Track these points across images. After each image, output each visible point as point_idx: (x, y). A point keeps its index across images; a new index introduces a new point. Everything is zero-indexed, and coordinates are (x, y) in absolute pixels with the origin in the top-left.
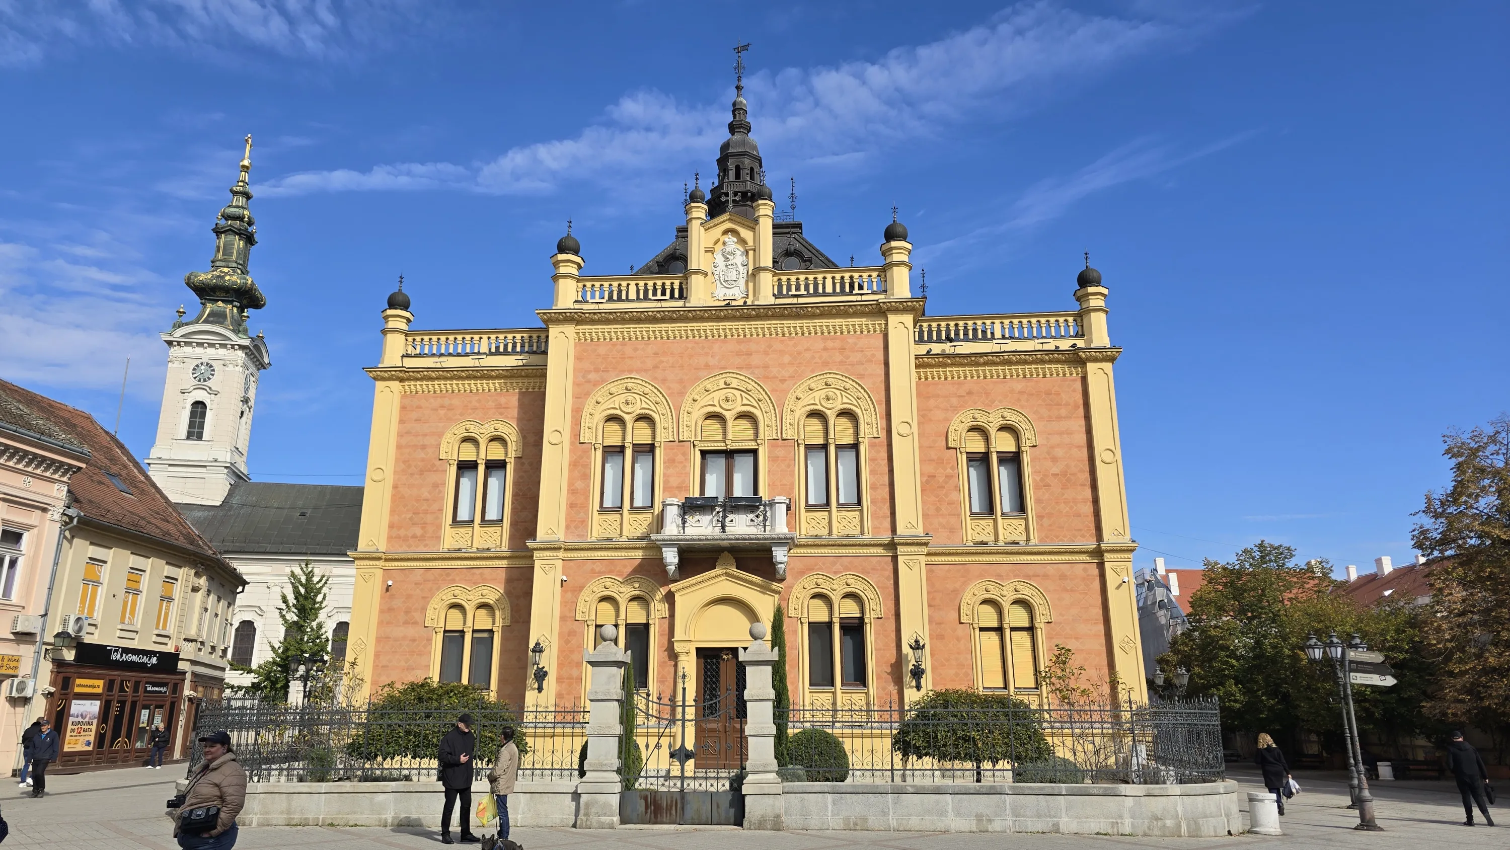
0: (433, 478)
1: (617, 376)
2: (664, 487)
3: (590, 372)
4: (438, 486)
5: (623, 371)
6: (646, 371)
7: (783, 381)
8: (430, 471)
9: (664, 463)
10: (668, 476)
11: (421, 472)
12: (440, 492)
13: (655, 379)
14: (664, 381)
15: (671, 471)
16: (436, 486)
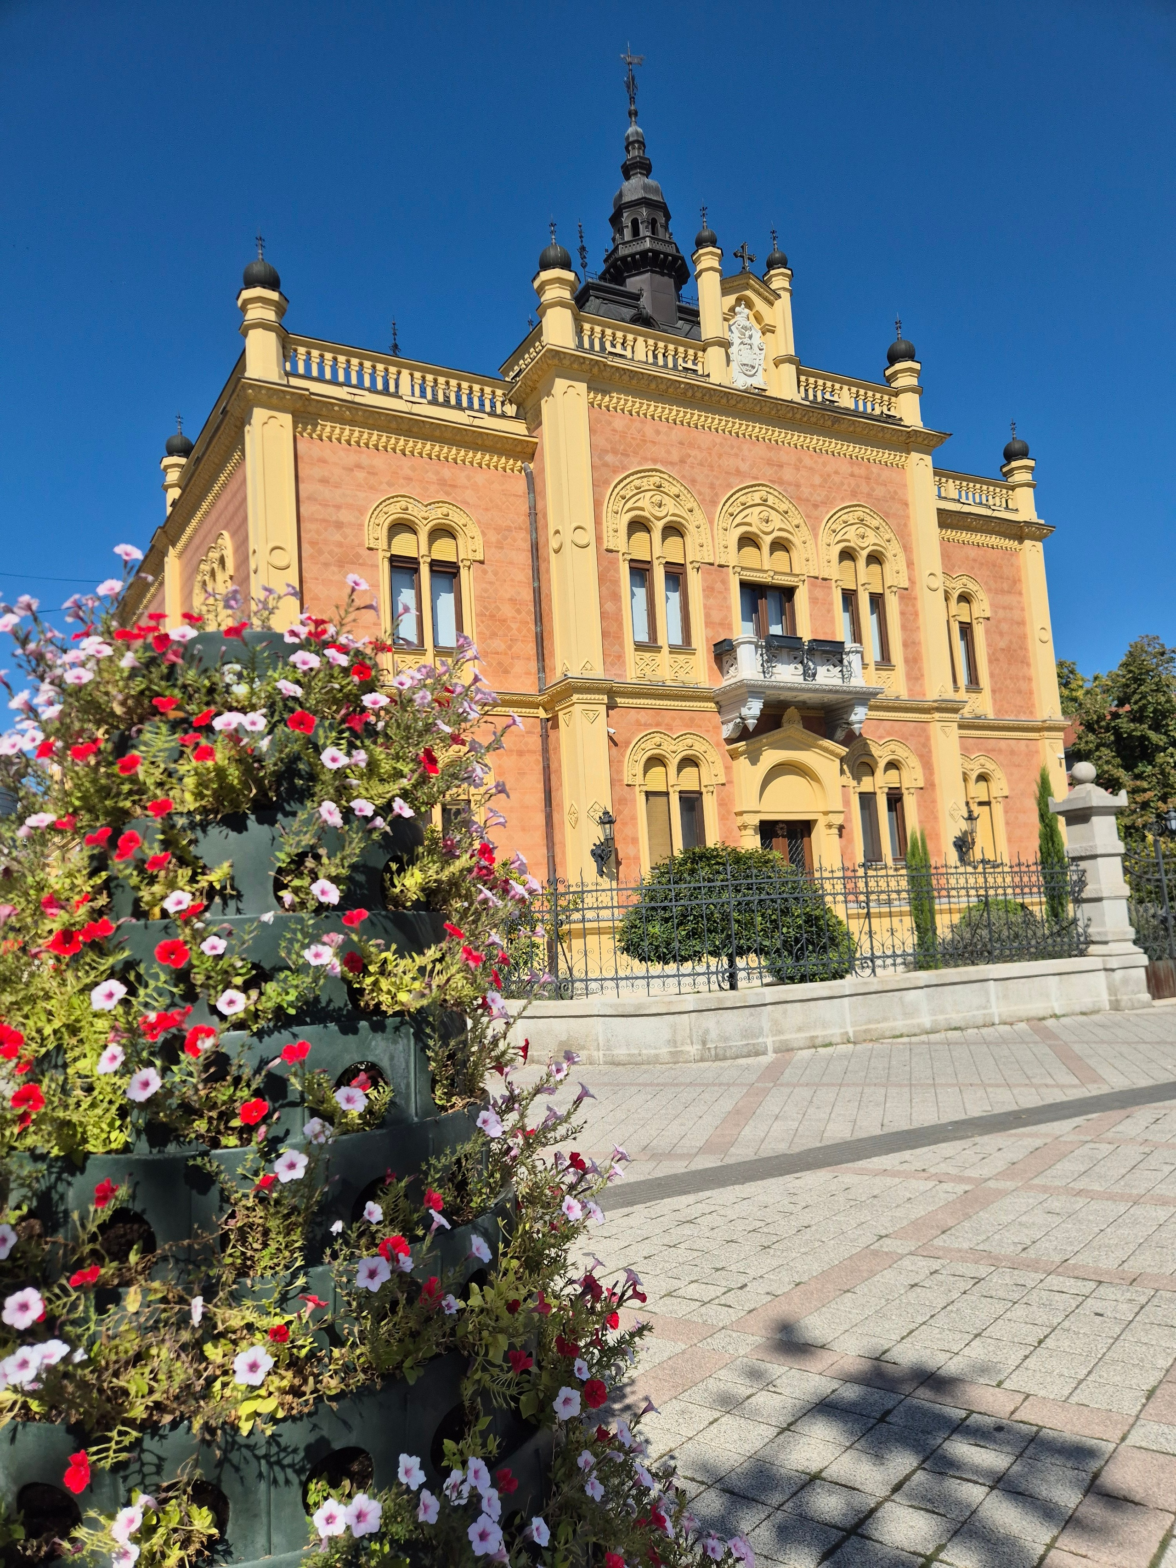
1: (640, 464)
2: (705, 622)
3: (607, 452)
5: (645, 459)
7: (816, 506)
8: (353, 563)
9: (703, 590)
10: (709, 608)
11: (340, 564)
13: (683, 477)
15: (712, 601)
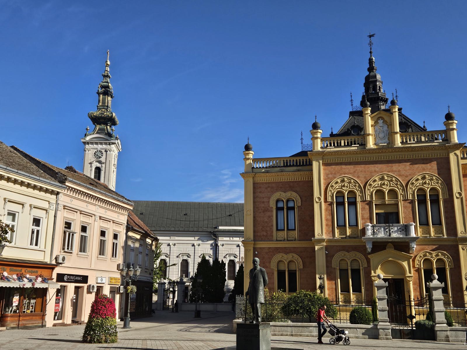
0: (268, 214)
1: (339, 176)
2: (362, 219)
3: (329, 174)
4: (270, 217)
5: (341, 174)
6: (351, 173)
7: (406, 176)
8: (266, 211)
9: (361, 209)
10: (363, 214)
11: (264, 212)
12: (271, 219)
13: (355, 177)
14: (358, 177)
16: (269, 217)
